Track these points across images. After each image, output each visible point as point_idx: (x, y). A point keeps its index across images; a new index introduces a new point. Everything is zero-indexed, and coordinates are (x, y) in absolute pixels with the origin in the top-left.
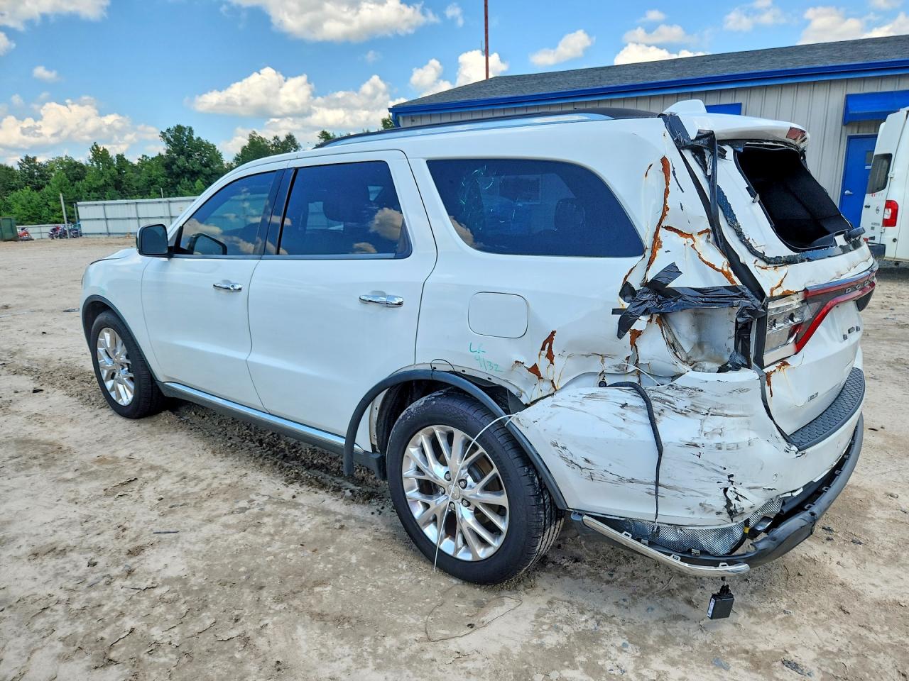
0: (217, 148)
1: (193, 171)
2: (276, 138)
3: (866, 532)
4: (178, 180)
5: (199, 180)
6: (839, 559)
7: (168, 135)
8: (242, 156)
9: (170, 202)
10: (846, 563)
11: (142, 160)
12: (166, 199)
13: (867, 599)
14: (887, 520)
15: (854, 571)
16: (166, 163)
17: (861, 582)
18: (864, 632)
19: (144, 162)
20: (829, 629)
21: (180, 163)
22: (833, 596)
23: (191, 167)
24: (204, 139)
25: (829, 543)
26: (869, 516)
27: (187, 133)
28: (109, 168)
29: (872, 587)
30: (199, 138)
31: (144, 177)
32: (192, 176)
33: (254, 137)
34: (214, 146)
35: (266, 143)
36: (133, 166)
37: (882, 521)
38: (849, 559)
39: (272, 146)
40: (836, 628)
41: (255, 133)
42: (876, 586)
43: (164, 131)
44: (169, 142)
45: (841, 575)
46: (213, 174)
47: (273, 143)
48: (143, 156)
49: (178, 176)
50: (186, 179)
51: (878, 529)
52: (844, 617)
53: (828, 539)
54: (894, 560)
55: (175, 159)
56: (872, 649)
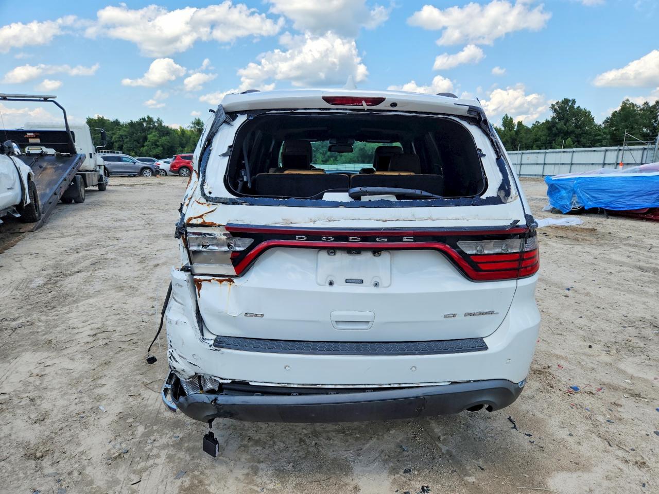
0: (592, 114)
1: (567, 132)
2: (646, 103)
4: (554, 138)
5: (569, 138)
7: (556, 107)
8: (611, 119)
9: (523, 153)
11: (535, 125)
12: (520, 152)
16: (549, 126)
19: (537, 126)
21: (559, 126)
23: (567, 129)
24: (582, 107)
27: (570, 104)
28: (511, 131)
30: (579, 107)
31: (532, 137)
32: (565, 135)
33: (627, 103)
34: (589, 112)
35: (636, 108)
36: (528, 129)
39: (641, 110)
41: (628, 100)
43: (554, 104)
44: (555, 111)
46: (582, 133)
47: (642, 107)
48: (537, 122)
49: (556, 135)
50: (560, 138)
55: (556, 123)
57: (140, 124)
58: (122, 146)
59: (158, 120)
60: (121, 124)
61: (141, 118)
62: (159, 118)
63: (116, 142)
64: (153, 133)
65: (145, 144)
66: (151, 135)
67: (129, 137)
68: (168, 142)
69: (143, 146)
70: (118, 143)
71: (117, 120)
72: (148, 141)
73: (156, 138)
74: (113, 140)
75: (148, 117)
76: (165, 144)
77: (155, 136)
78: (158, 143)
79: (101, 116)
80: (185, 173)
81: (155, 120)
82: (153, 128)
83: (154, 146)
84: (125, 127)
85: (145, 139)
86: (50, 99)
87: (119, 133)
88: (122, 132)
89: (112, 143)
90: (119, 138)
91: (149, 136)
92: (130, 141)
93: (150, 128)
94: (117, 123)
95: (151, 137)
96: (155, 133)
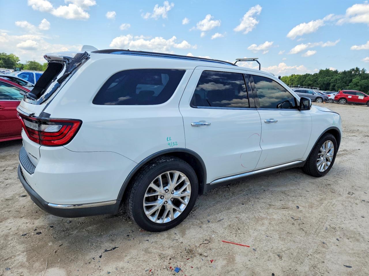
3: (23, 243)
6: (28, 225)
10: (24, 224)
13: (11, 218)
14: (15, 256)
15: (20, 224)
17: (16, 221)
18: (9, 210)
20: (19, 206)
22: (23, 213)
25: (34, 228)
26: (25, 253)
29: (11, 222)
37: (18, 253)
38: (24, 227)
40: (17, 207)
42: (10, 223)
45: (24, 220)
51: (18, 247)
52: (16, 210)
53: (36, 230)
54: (6, 236)
56: (5, 208)
57: (350, 72)
58: (335, 85)
59: (363, 70)
60: (338, 72)
61: (352, 69)
62: (364, 69)
63: (332, 83)
64: (357, 78)
65: (350, 84)
66: (354, 79)
67: (340, 80)
68: (366, 83)
69: (348, 86)
70: (333, 83)
71: (337, 70)
72: (352, 82)
73: (357, 81)
74: (331, 82)
75: (357, 68)
76: (363, 85)
77: (357, 80)
78: (358, 84)
79: (328, 68)
80: (342, 102)
81: (361, 69)
82: (357, 75)
83: (355, 86)
84: (341, 74)
85: (351, 81)
86: (255, 60)
87: (335, 77)
88: (337, 77)
89: (330, 84)
90: (335, 80)
91: (353, 80)
92: (341, 82)
93: (356, 75)
94: (336, 72)
95: (355, 80)
96: (358, 77)
